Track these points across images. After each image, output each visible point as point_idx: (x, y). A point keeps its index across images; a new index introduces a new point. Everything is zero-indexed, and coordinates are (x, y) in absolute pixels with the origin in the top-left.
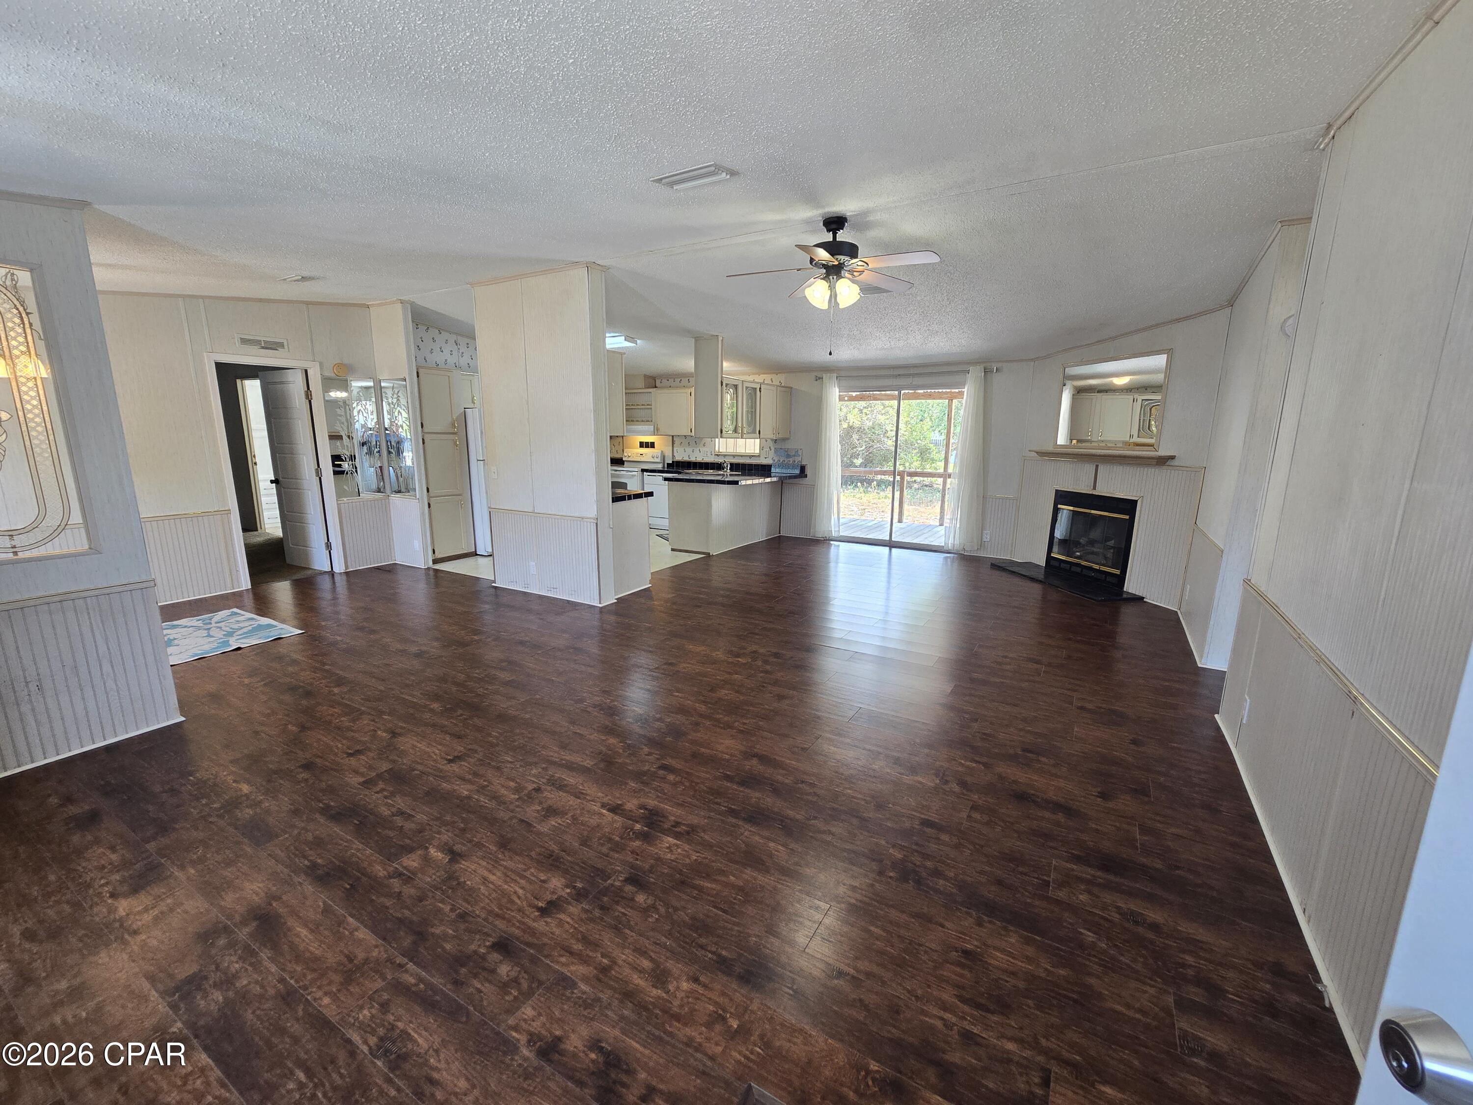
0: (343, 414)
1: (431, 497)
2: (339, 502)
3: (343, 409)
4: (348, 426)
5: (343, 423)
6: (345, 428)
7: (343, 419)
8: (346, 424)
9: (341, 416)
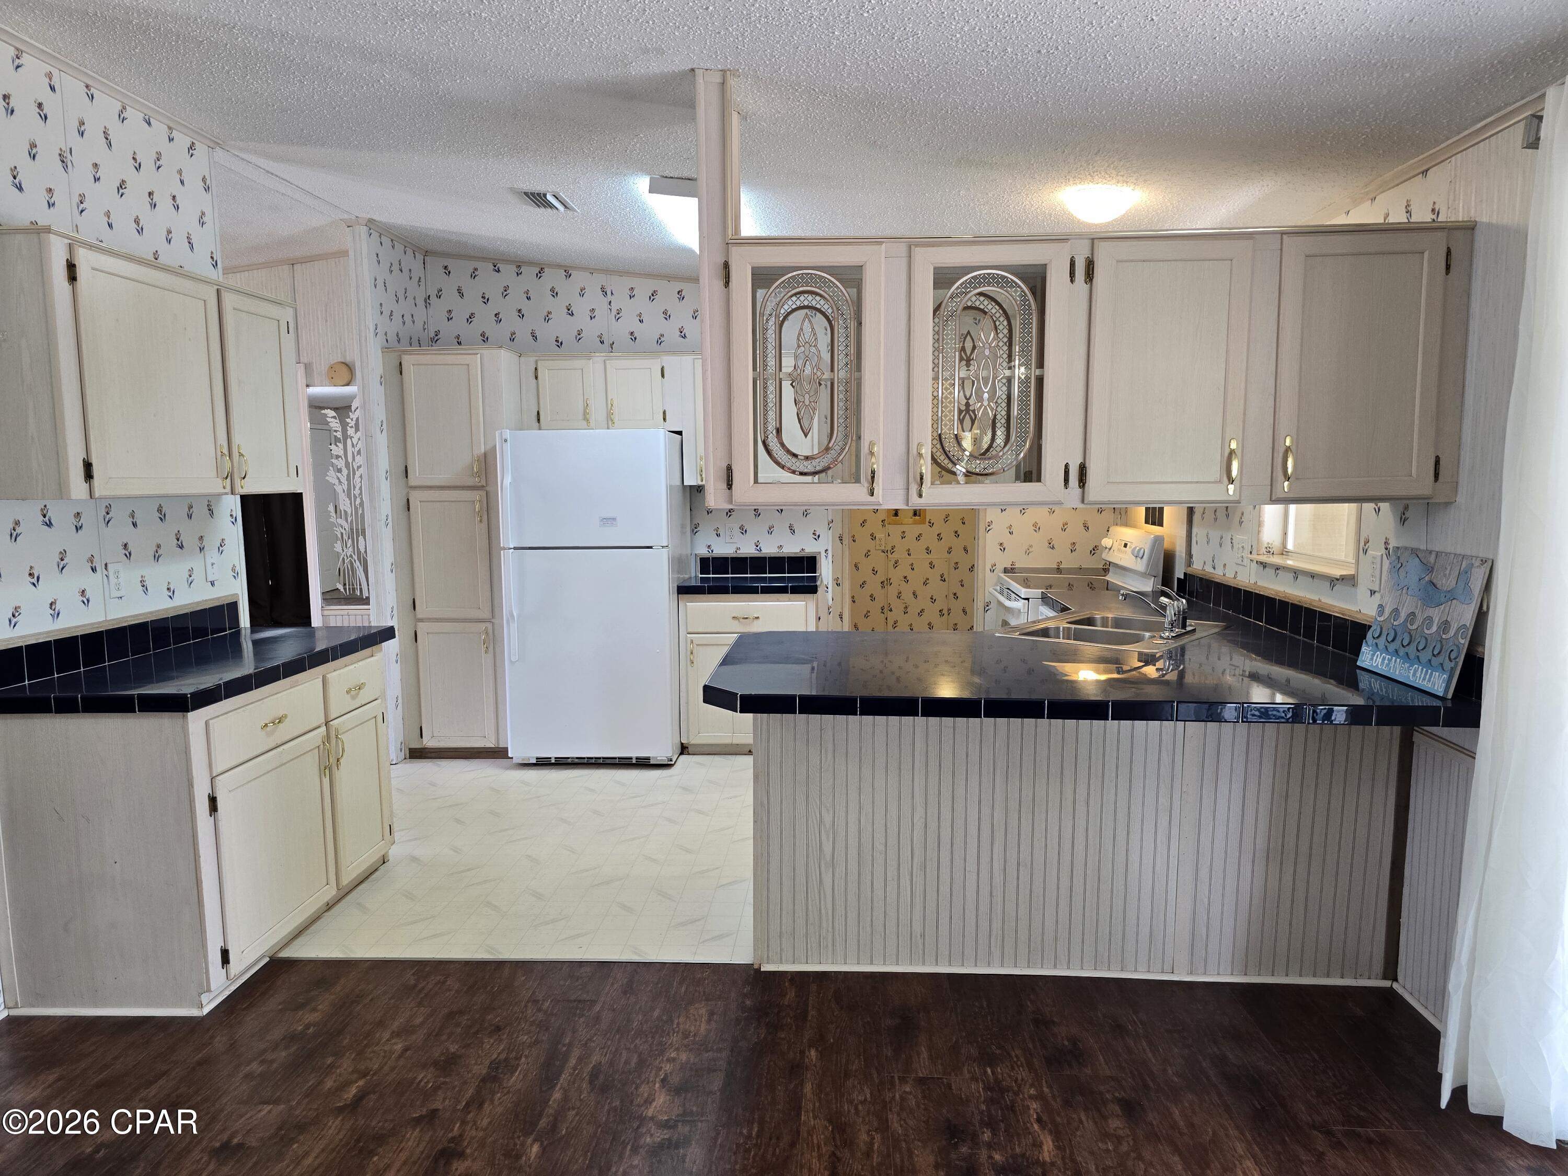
0: (341, 453)
1: (421, 620)
2: (326, 613)
3: (341, 445)
4: (348, 475)
5: (340, 471)
6: (344, 480)
7: (341, 463)
8: (345, 471)
9: (338, 457)
